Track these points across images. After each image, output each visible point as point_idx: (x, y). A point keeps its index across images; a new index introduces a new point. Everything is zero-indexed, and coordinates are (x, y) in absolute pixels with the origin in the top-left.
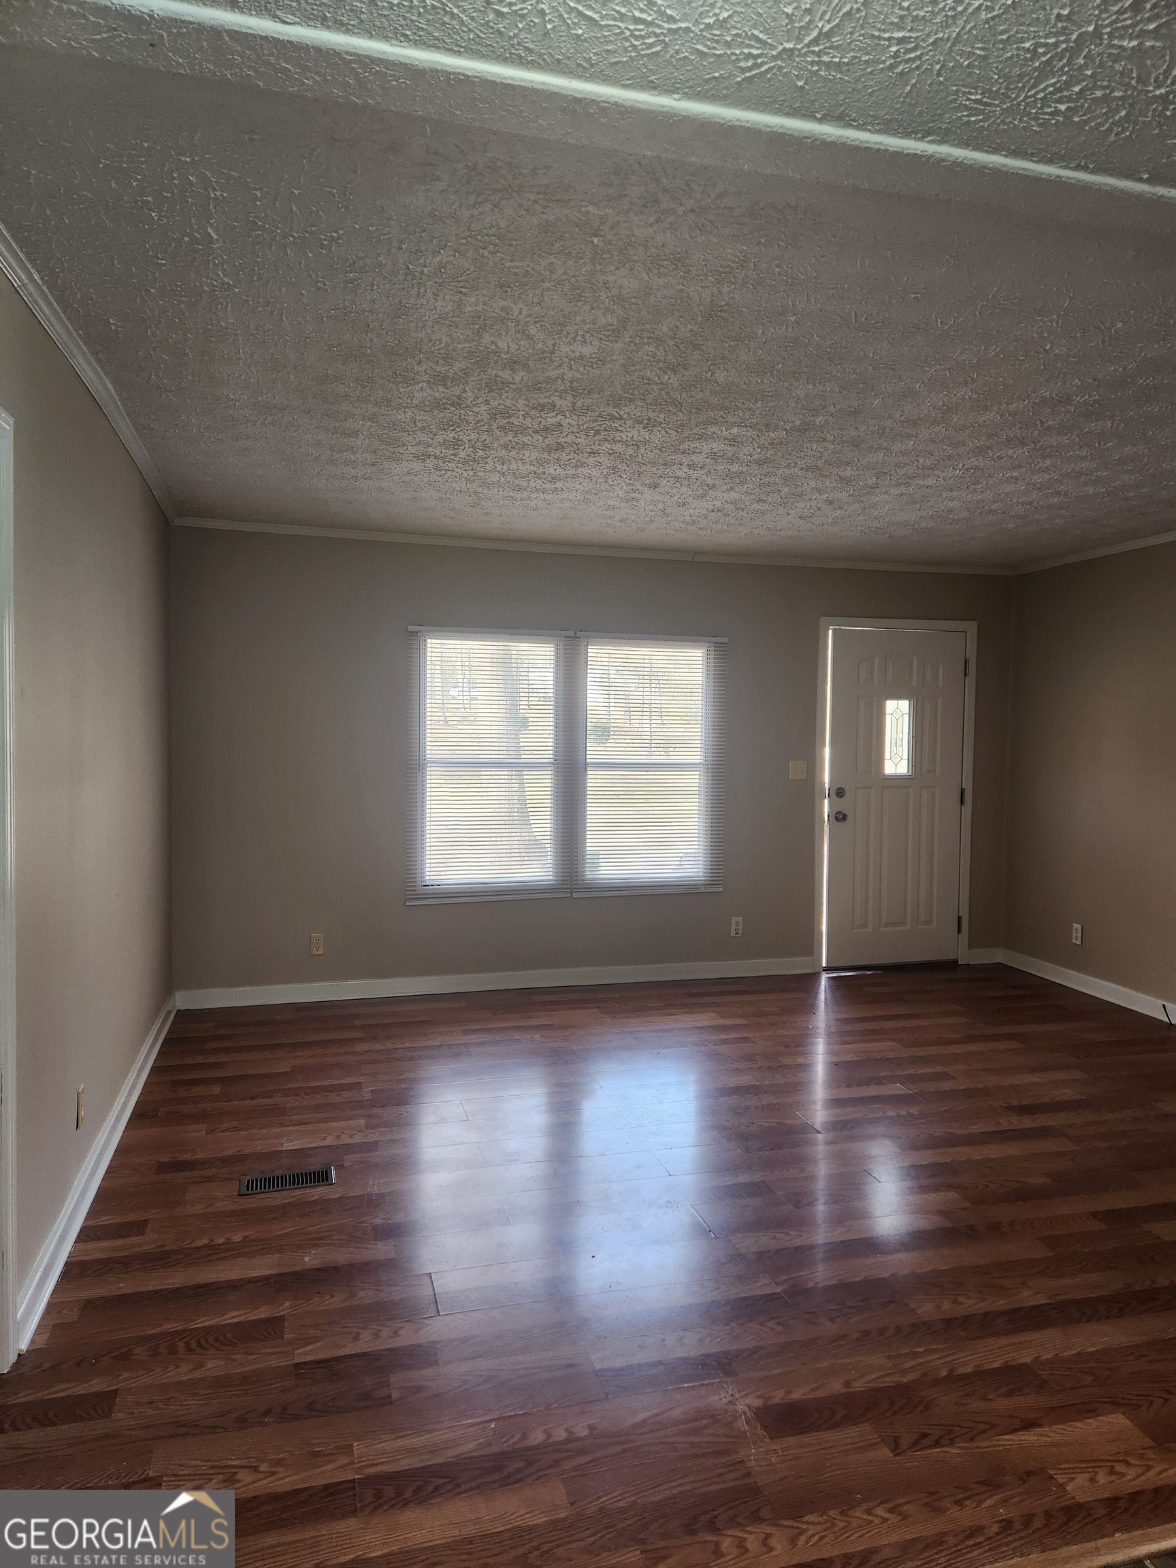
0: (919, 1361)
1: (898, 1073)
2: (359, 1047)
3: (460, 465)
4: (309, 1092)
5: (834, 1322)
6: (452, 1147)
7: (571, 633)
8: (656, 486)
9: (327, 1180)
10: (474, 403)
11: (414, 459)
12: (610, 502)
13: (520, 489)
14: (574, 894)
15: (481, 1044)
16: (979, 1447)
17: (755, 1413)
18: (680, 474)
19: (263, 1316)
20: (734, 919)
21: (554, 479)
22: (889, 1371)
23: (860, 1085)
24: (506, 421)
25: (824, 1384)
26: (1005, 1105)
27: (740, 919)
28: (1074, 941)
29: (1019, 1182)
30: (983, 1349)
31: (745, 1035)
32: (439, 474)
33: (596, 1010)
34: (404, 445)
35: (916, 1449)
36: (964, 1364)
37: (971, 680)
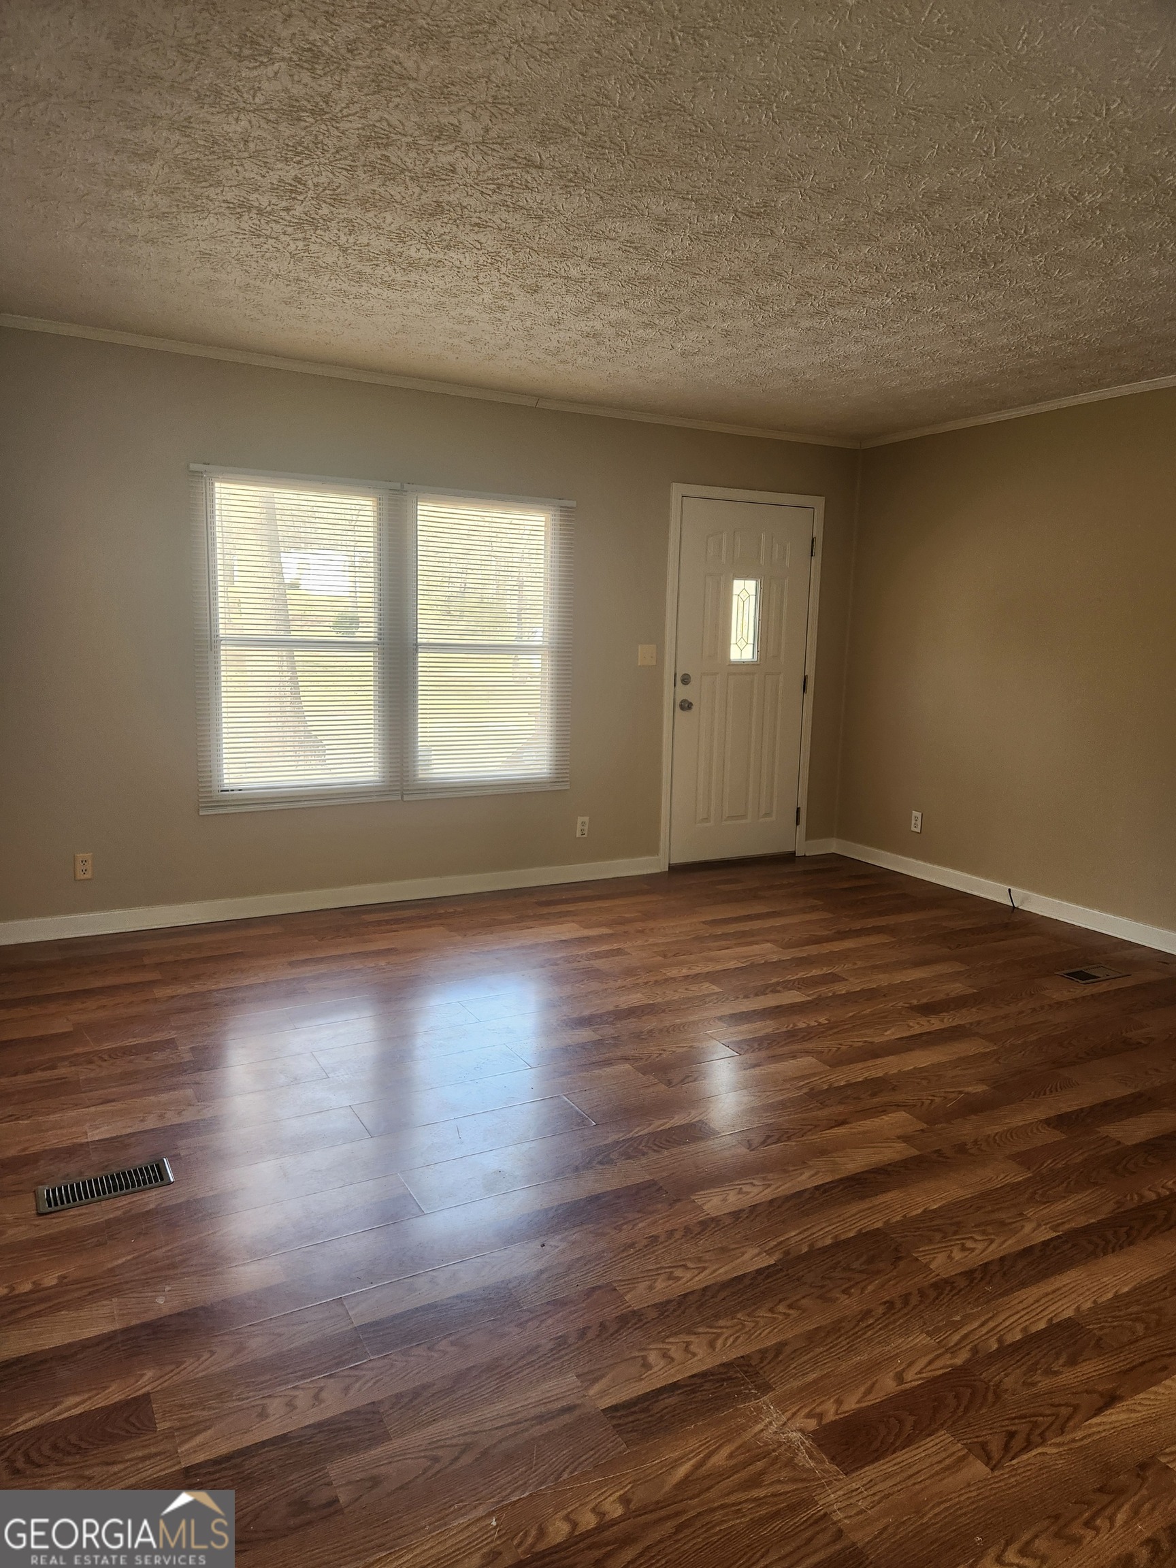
0: (964, 1331)
1: (789, 977)
2: (161, 992)
3: (290, 230)
4: (106, 1057)
5: (850, 1295)
6: (318, 1116)
7: (398, 485)
8: (534, 290)
9: (162, 1179)
10: (345, 112)
11: (227, 212)
12: (468, 312)
13: (360, 278)
14: (405, 796)
15: (317, 978)
16: (1074, 1440)
17: (813, 1440)
18: (574, 273)
19: (117, 1398)
20: (580, 819)
21: (413, 265)
22: (939, 1352)
23: (757, 995)
24: (378, 153)
25: (874, 1384)
26: (907, 1005)
27: (586, 819)
28: (913, 829)
29: (961, 1092)
30: (1021, 1306)
31: (616, 946)
32: (256, 241)
33: (441, 928)
34: (219, 183)
35: (1011, 1455)
36: (1010, 1329)
37: (817, 560)
